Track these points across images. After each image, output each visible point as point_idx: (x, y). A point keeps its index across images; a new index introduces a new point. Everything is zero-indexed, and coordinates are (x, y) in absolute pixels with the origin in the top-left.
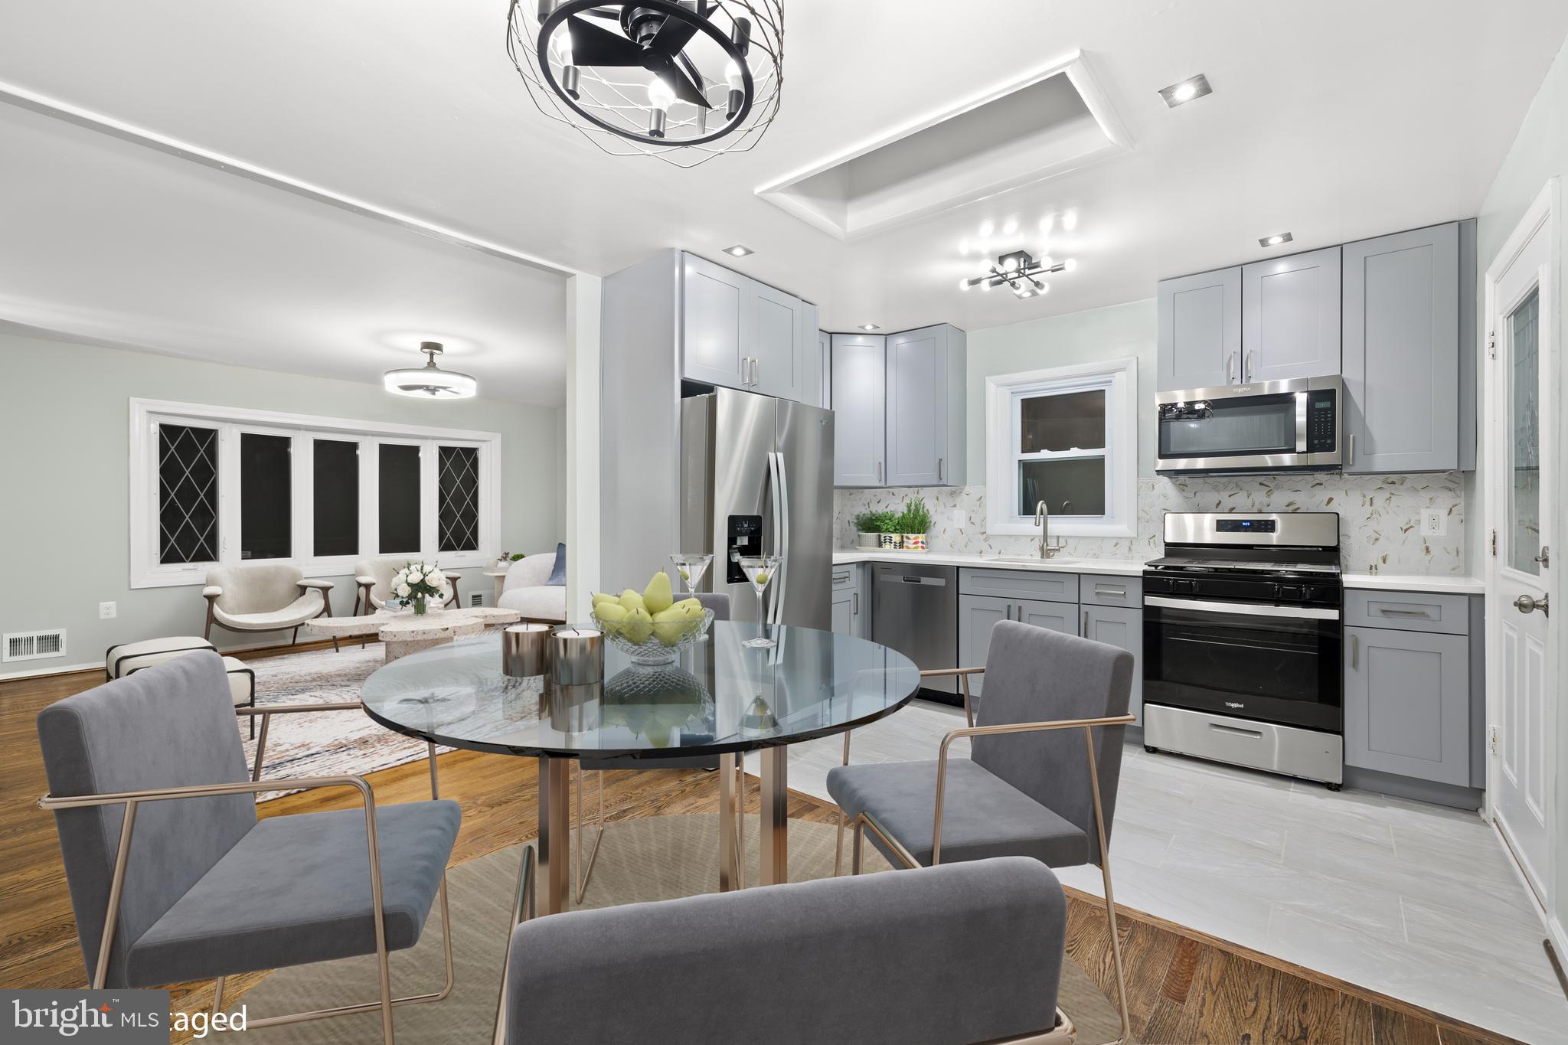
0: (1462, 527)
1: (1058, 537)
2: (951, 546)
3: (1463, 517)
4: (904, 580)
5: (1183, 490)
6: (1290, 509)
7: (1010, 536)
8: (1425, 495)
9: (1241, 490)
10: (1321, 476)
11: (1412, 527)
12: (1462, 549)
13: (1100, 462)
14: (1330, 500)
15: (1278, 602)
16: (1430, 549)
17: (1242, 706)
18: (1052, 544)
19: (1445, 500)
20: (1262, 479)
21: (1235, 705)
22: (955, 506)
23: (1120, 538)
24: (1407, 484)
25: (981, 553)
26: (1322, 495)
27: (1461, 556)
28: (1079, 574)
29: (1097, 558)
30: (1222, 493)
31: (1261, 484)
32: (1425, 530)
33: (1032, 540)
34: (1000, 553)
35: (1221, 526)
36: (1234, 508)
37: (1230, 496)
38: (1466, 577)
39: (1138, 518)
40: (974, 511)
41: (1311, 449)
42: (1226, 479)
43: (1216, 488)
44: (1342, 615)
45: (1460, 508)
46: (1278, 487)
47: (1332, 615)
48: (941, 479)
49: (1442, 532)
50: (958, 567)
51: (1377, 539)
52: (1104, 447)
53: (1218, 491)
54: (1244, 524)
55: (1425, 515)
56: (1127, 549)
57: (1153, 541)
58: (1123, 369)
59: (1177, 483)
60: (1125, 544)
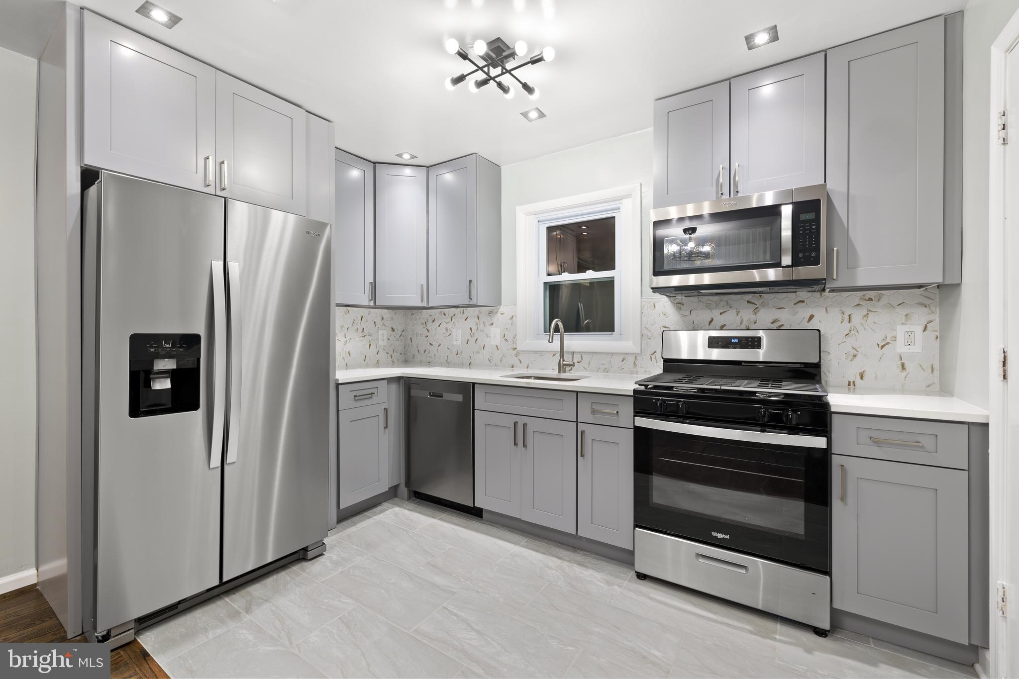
0: (937, 344)
1: (573, 353)
2: (489, 361)
3: (937, 334)
4: (430, 395)
5: (680, 309)
6: (775, 326)
7: (536, 352)
8: (902, 312)
9: (731, 308)
10: (803, 294)
11: (888, 343)
12: (937, 366)
13: (609, 285)
14: (811, 317)
15: (764, 428)
16: (906, 365)
17: (728, 537)
18: (568, 359)
19: (920, 316)
20: (749, 297)
21: (721, 536)
22: (492, 324)
23: (627, 354)
24: (884, 301)
25: (512, 367)
26: (803, 313)
27: (936, 373)
28: (577, 392)
29: (607, 372)
30: (714, 311)
31: (749, 302)
32: (900, 347)
33: (554, 355)
34: (528, 367)
35: (713, 343)
36: (725, 325)
37: (721, 314)
38: (941, 395)
39: (642, 335)
40: (507, 329)
41: (796, 263)
42: (717, 298)
43: (708, 307)
44: (829, 442)
45: (936, 325)
46: (764, 305)
47: (819, 442)
48: (470, 299)
49: (917, 349)
50: (474, 384)
51: (855, 356)
52: (614, 269)
53: (711, 309)
54: (733, 340)
55: (901, 331)
56: (633, 363)
57: (653, 357)
58: (628, 196)
59: (675, 302)
60: (631, 359)
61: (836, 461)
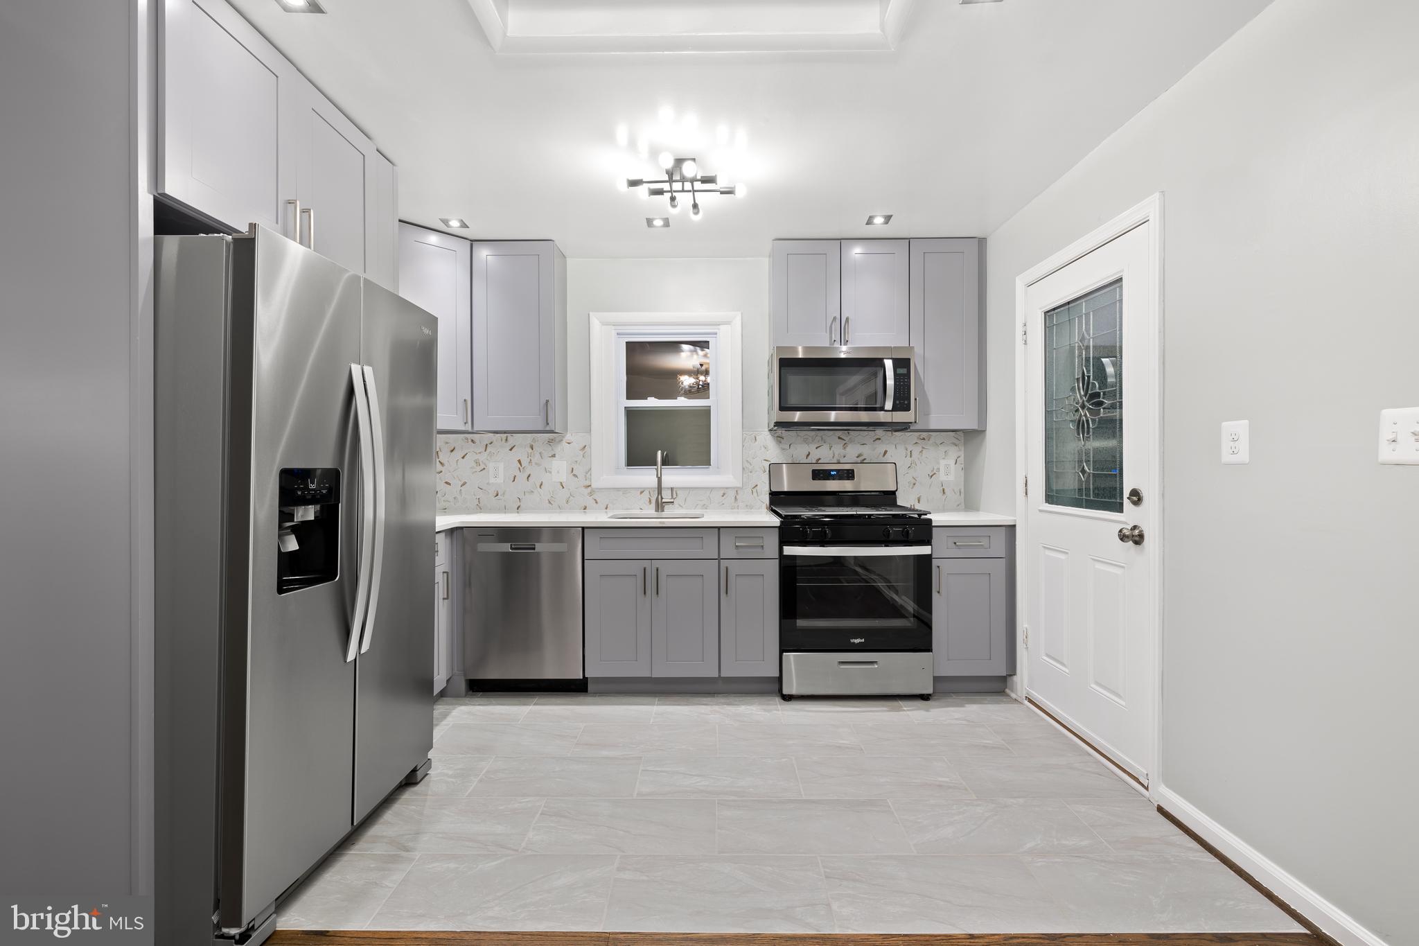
0: (962, 473)
1: (672, 489)
2: (550, 502)
3: (963, 465)
4: (512, 548)
5: (781, 442)
6: (859, 460)
7: (618, 489)
8: (942, 449)
9: (825, 442)
10: (880, 432)
11: (935, 474)
12: (962, 491)
13: (706, 413)
14: (886, 452)
15: (887, 544)
16: (945, 491)
17: (863, 640)
18: (667, 496)
19: (954, 453)
20: (839, 434)
21: (857, 641)
22: (554, 456)
23: (727, 488)
24: (932, 440)
25: (585, 509)
26: (881, 448)
27: (963, 495)
28: (719, 528)
30: (810, 445)
31: (839, 438)
32: (942, 476)
33: (641, 493)
34: (606, 508)
35: (816, 475)
36: (820, 459)
37: (817, 448)
38: (965, 511)
39: (743, 469)
40: (576, 462)
41: (895, 408)
42: (813, 433)
43: (806, 441)
44: (932, 550)
45: (962, 459)
46: (851, 441)
47: (927, 550)
48: (548, 424)
49: (951, 478)
50: (583, 528)
51: (914, 484)
52: (709, 398)
53: (808, 444)
54: (832, 473)
55: (943, 463)
56: (733, 498)
57: (754, 490)
58: (728, 323)
59: (776, 435)
60: (732, 494)
61: (935, 563)
